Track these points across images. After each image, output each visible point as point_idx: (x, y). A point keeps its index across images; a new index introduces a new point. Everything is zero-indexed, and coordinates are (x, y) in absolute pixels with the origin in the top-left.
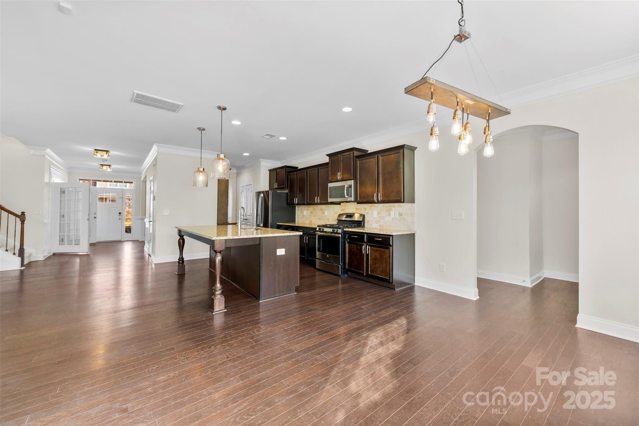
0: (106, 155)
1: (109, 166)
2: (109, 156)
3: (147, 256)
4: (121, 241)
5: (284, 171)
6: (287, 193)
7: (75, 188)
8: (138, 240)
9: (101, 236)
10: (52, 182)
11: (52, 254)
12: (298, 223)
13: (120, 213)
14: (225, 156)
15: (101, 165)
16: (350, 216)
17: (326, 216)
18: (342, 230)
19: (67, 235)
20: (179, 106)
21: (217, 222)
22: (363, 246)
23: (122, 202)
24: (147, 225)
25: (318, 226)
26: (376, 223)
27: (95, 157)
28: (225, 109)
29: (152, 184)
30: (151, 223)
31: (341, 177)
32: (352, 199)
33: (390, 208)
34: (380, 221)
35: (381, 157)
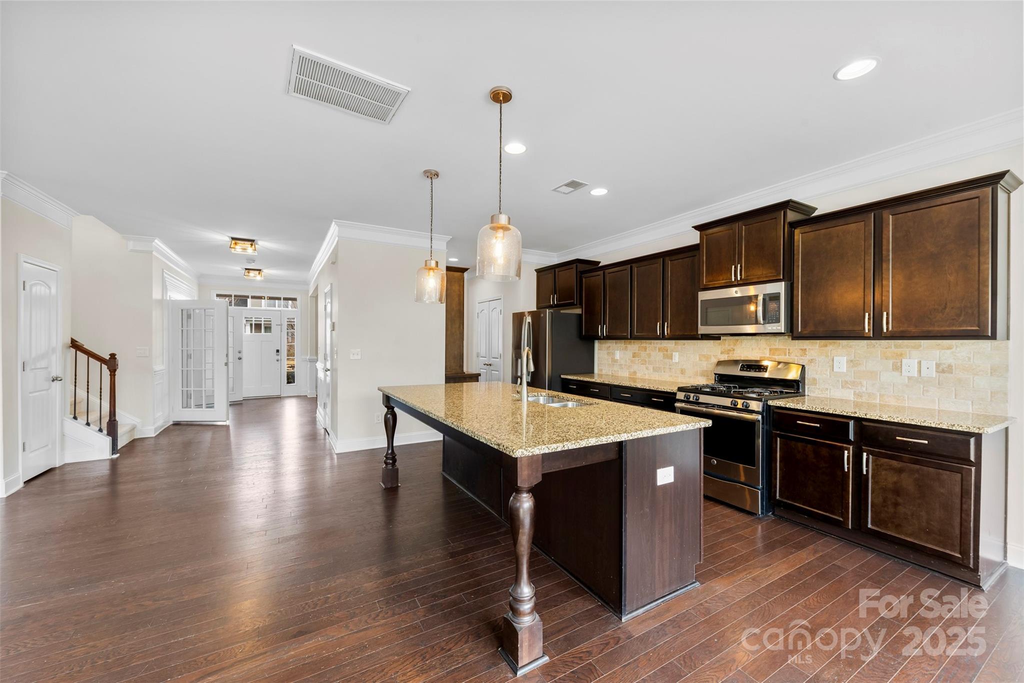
0: (251, 249)
1: (258, 272)
2: (255, 250)
3: (323, 431)
4: (280, 397)
5: (574, 271)
6: (580, 316)
7: (205, 310)
8: (306, 396)
9: (250, 389)
10: (168, 299)
11: (172, 423)
12: (600, 376)
13: (278, 351)
14: (509, 218)
15: (246, 269)
16: (756, 366)
17: (676, 363)
18: (764, 404)
19: (194, 390)
20: (398, 94)
21: (446, 372)
22: (846, 452)
23: (281, 331)
24: (321, 375)
25: (681, 389)
26: (842, 387)
27: (233, 253)
28: (507, 97)
29: (329, 300)
30: (328, 373)
31: (741, 275)
32: (781, 327)
33: (899, 351)
34: (861, 383)
35: (891, 216)
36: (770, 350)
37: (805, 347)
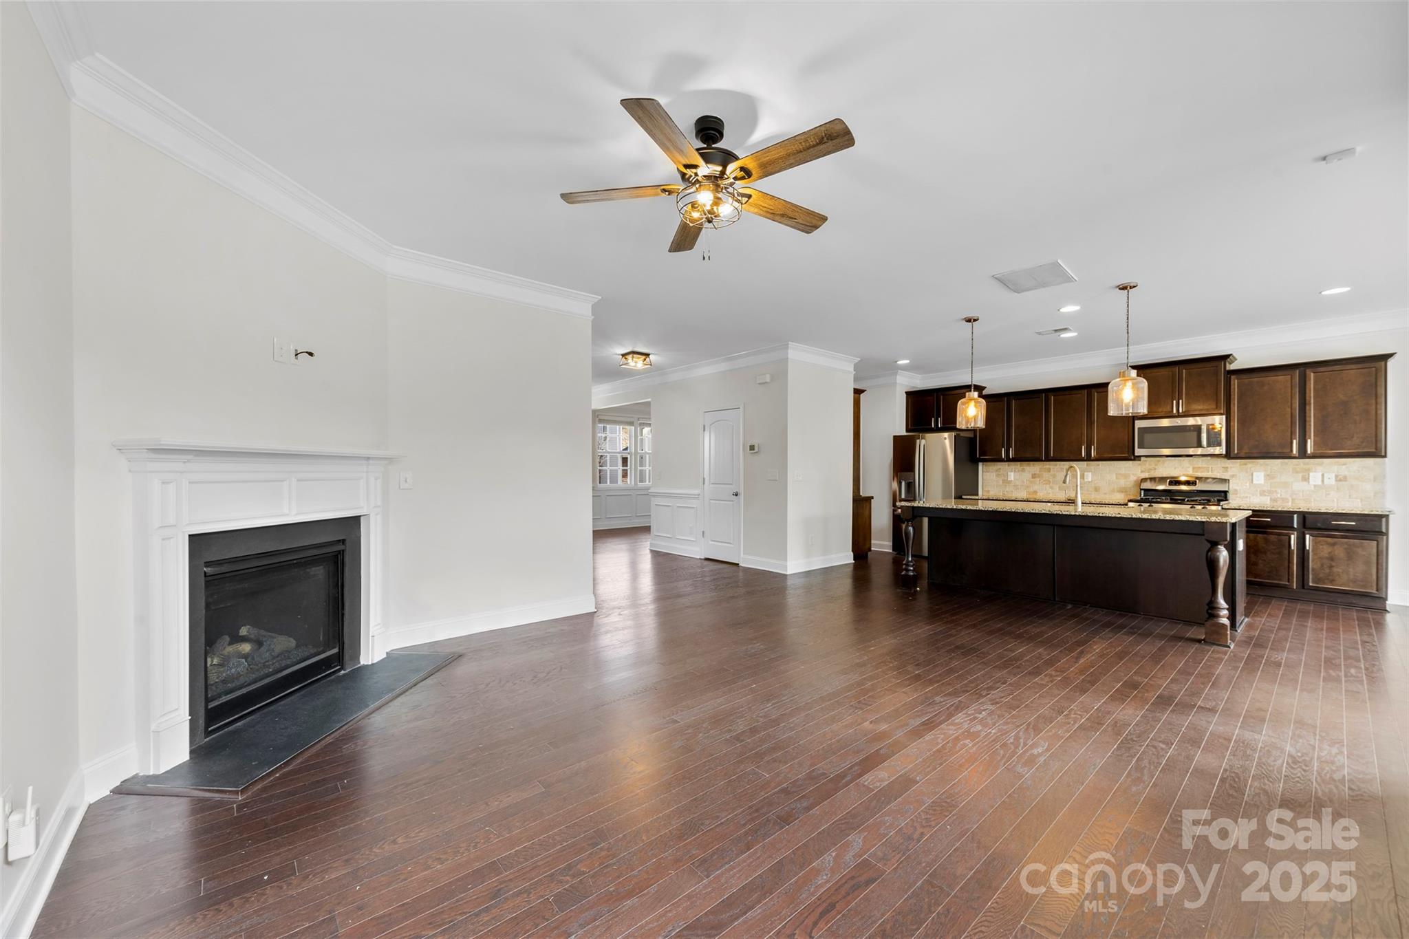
22: (1292, 536)
26: (1261, 495)
31: (1182, 408)
32: (1222, 450)
33: (1306, 467)
34: (1276, 491)
35: (1312, 374)
36: (1194, 468)
37: (1227, 465)
